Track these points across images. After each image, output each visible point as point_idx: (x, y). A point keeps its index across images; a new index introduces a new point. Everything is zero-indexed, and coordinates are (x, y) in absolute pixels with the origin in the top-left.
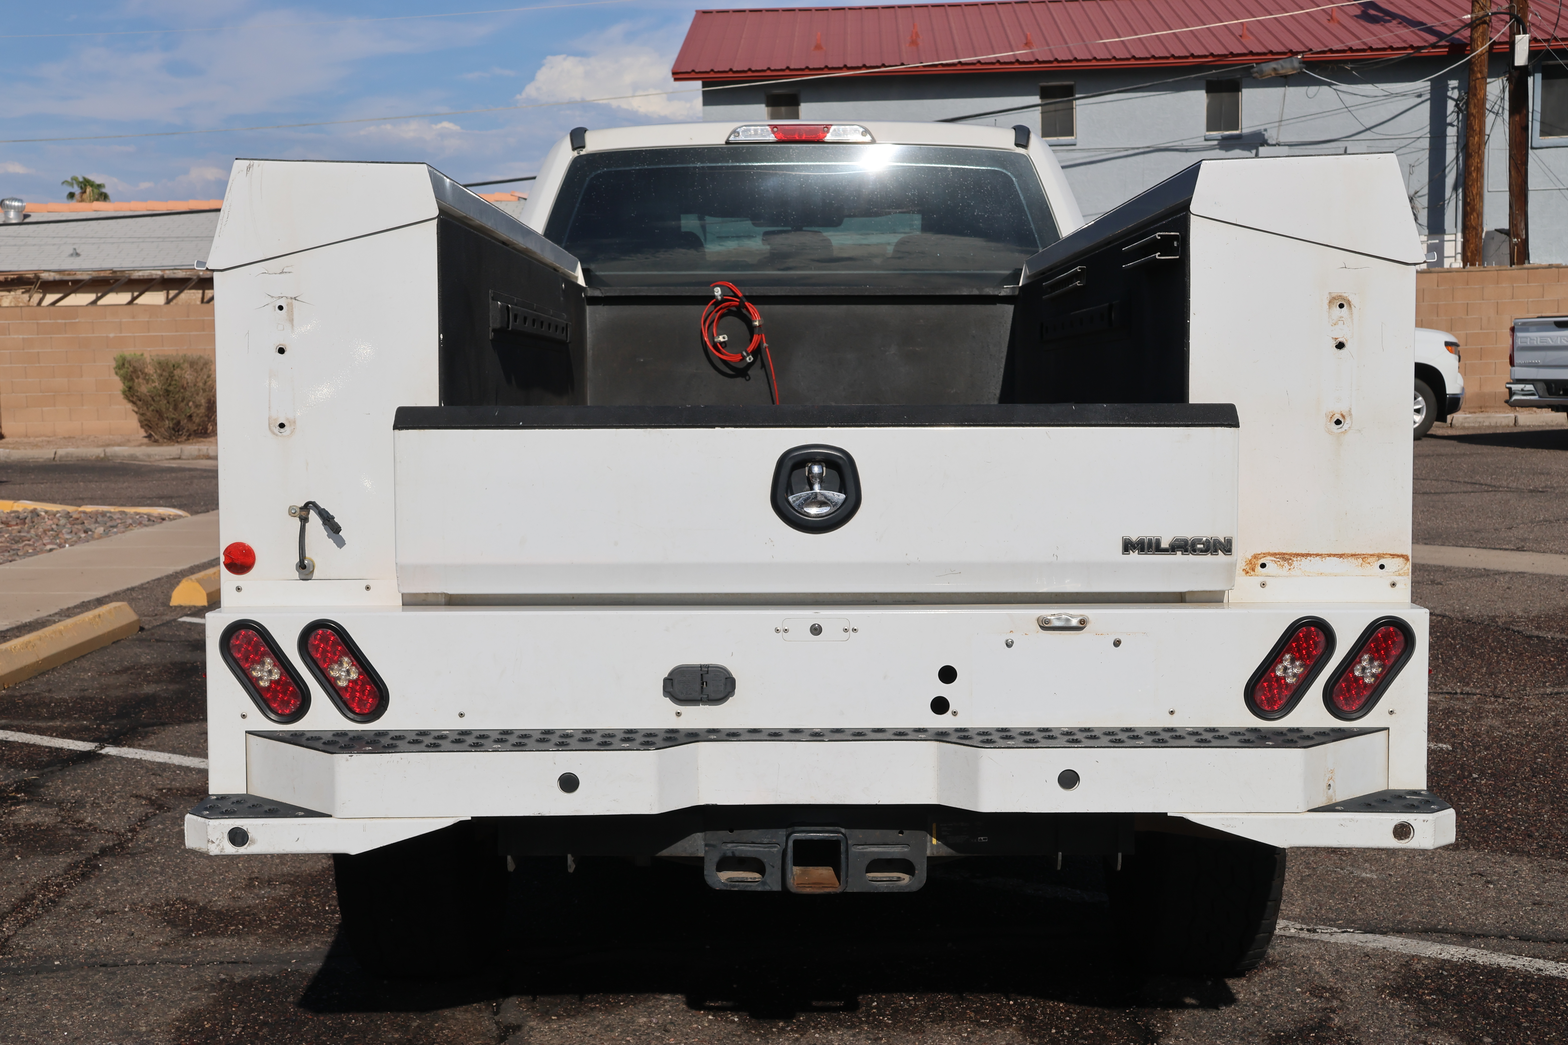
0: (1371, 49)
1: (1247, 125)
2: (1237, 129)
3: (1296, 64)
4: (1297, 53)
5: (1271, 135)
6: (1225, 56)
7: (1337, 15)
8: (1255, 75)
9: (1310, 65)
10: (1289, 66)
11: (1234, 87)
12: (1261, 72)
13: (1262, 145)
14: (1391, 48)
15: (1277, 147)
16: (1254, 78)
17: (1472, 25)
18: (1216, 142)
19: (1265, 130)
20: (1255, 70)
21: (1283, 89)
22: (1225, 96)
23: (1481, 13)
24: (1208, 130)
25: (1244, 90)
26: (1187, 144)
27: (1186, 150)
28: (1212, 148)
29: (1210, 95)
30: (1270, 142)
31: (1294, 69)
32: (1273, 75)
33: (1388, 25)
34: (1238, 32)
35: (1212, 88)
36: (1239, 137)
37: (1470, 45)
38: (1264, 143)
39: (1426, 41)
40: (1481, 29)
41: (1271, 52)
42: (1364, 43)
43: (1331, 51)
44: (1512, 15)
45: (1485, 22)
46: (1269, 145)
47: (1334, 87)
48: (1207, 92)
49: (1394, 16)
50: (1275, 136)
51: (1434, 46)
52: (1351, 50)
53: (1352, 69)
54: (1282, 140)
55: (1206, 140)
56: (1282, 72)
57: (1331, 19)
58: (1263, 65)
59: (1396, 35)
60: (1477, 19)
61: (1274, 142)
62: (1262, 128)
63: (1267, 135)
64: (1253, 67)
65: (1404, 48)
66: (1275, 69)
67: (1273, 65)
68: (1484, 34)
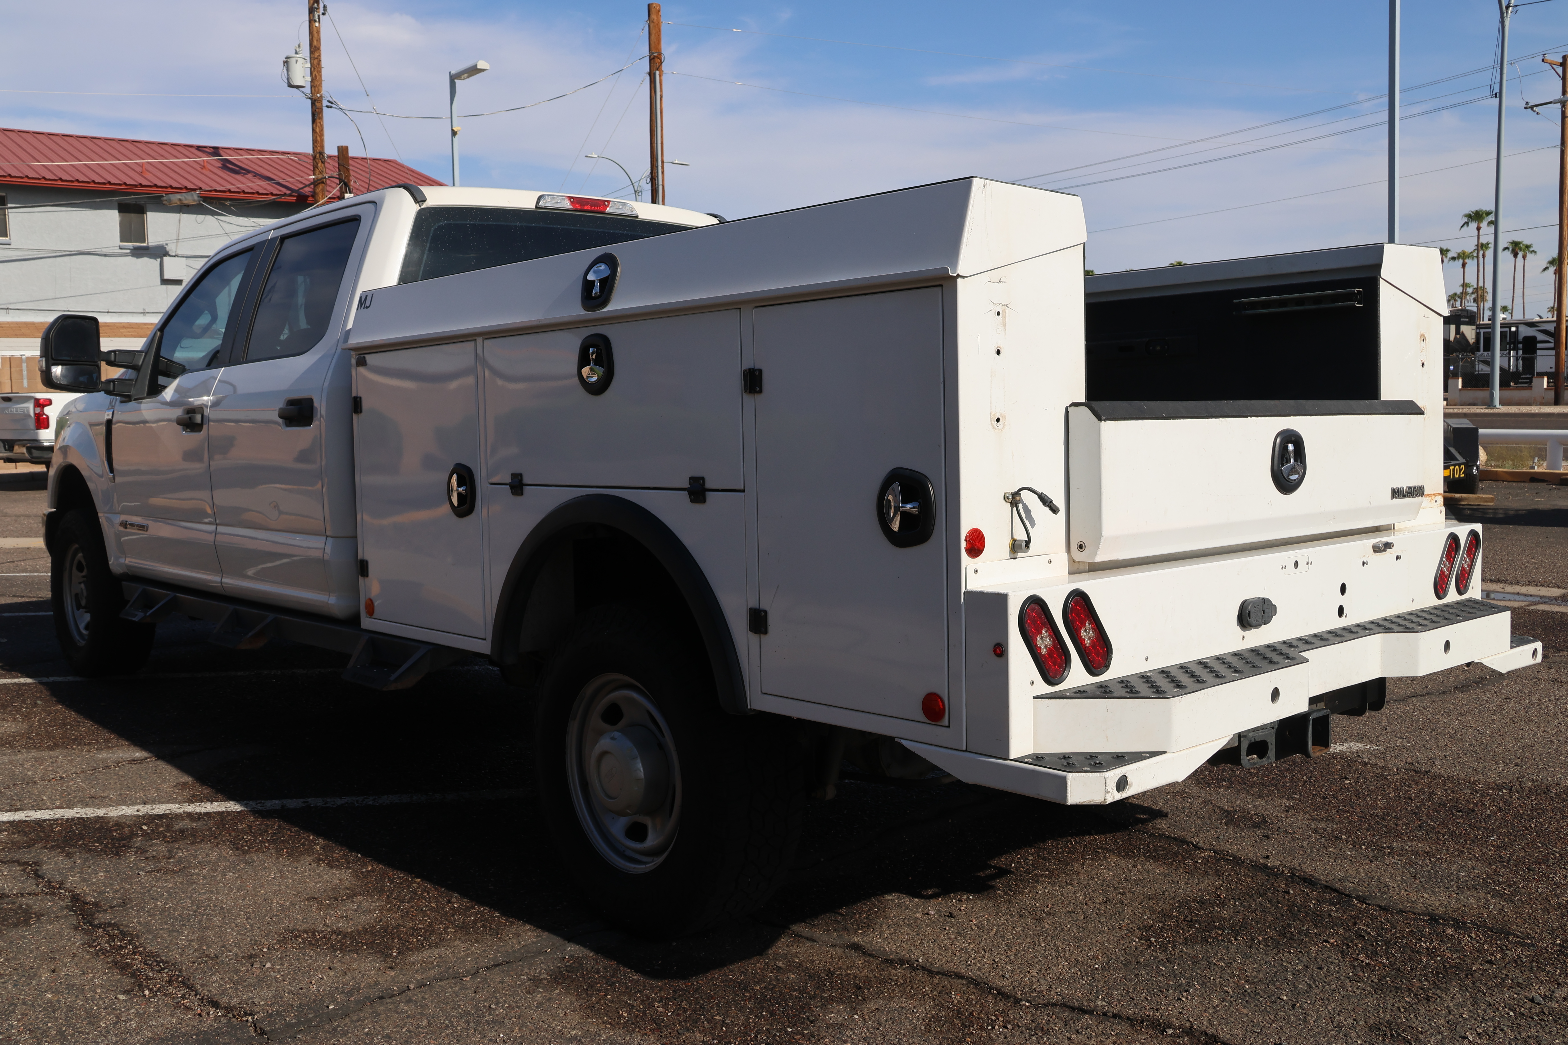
0: (244, 192)
1: (153, 239)
2: (144, 242)
3: (196, 198)
4: (195, 190)
5: (171, 249)
6: (136, 186)
7: (206, 165)
8: (164, 202)
9: (206, 199)
10: (192, 198)
11: (141, 210)
12: (170, 201)
13: (165, 255)
14: (258, 193)
15: (176, 258)
16: (164, 204)
17: (316, 183)
18: (128, 251)
19: (167, 244)
20: (165, 198)
21: (178, 215)
22: (133, 216)
23: (320, 176)
24: (121, 241)
25: (148, 213)
26: (105, 251)
27: (105, 255)
28: (125, 255)
29: (121, 214)
30: (170, 253)
31: (194, 201)
32: (179, 203)
33: (246, 176)
34: (139, 169)
35: (123, 209)
36: (147, 248)
37: (313, 196)
38: (166, 254)
39: (280, 191)
40: (321, 187)
41: (171, 187)
42: (238, 188)
43: (216, 191)
44: (341, 180)
45: (323, 182)
46: (170, 256)
47: (219, 217)
48: (119, 212)
49: (248, 172)
50: (174, 250)
51: (290, 195)
52: (230, 191)
53: (231, 205)
54: (180, 253)
55: (120, 249)
56: (185, 202)
57: (203, 167)
58: (170, 195)
59: (258, 185)
60: (318, 180)
61: (174, 254)
62: (164, 243)
63: (168, 248)
64: (163, 196)
65: (267, 194)
66: (180, 200)
67: (178, 196)
68: (323, 190)
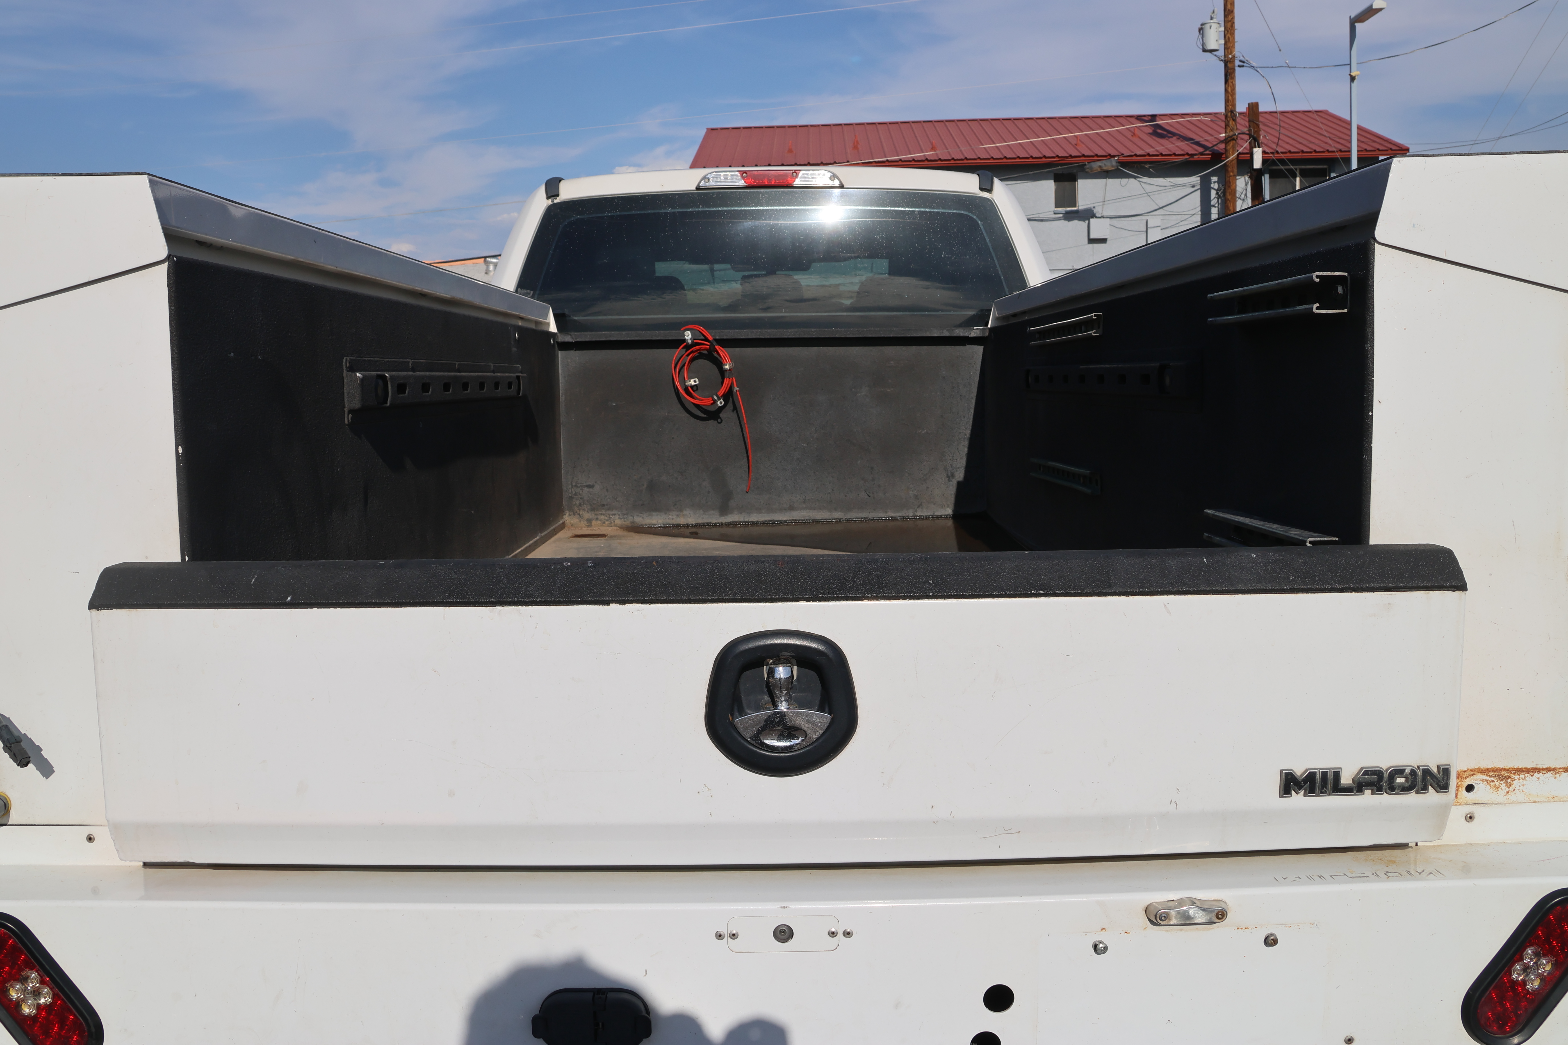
0: (1162, 155)
1: (1082, 203)
2: (1075, 206)
3: (1114, 163)
4: (1114, 156)
5: (1098, 211)
6: (1067, 157)
7: (1137, 132)
8: (1087, 170)
9: (1124, 164)
10: (1110, 164)
11: (1073, 178)
12: (1091, 168)
13: (1092, 217)
14: (1175, 154)
15: (1102, 219)
16: (1087, 172)
17: (1226, 141)
18: (1061, 215)
19: (1094, 207)
20: (1087, 166)
21: (1105, 180)
22: (1067, 184)
23: (1231, 134)
24: (1056, 206)
25: (1079, 180)
26: (1042, 216)
27: (1042, 221)
28: (1059, 219)
29: (1057, 183)
30: (1097, 215)
31: (1113, 166)
32: (1099, 170)
33: (1171, 139)
34: (1074, 142)
35: (1058, 178)
36: (1077, 212)
37: (1225, 153)
38: (1093, 216)
39: (1196, 151)
40: (1231, 144)
41: (1097, 155)
42: (1157, 151)
43: (1136, 155)
44: (1250, 135)
45: (1233, 139)
46: (1096, 217)
47: (1138, 179)
48: (1055, 181)
49: (1174, 134)
50: (1100, 212)
51: (1202, 154)
52: (1149, 155)
53: (1150, 167)
54: (1105, 214)
55: (1055, 214)
56: (1105, 168)
57: (1134, 135)
58: (1092, 163)
59: (1177, 146)
60: (1229, 137)
61: (1100, 216)
62: (1092, 206)
63: (1095, 211)
64: (1085, 165)
65: (1183, 155)
66: (1100, 167)
67: (1099, 163)
68: (1233, 147)
